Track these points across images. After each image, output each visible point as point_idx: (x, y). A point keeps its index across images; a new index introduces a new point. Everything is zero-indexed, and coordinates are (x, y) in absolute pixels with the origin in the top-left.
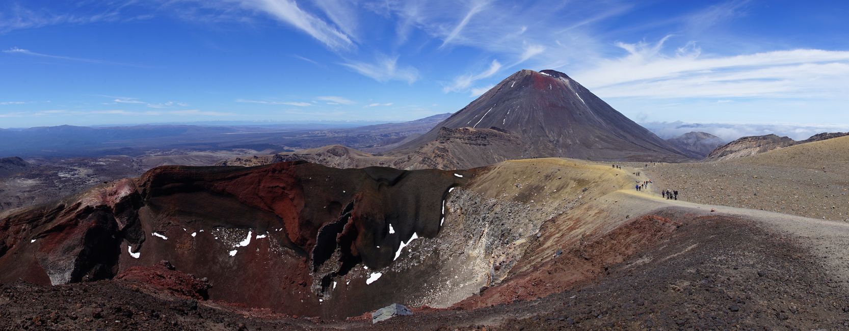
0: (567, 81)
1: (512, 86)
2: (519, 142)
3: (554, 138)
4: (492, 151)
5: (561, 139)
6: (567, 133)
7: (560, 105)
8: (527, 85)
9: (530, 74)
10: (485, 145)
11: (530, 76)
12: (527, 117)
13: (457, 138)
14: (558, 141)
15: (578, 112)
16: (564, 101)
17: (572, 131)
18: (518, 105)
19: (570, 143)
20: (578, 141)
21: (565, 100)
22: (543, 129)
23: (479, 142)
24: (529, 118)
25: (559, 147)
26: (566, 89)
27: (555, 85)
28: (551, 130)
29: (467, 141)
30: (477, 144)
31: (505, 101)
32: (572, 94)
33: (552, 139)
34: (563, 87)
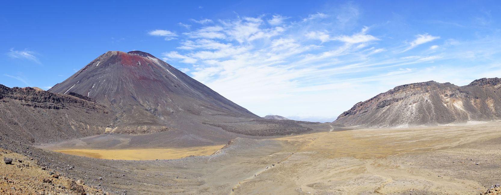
0: (155, 60)
1: (97, 65)
2: (106, 111)
3: (150, 106)
4: (67, 116)
5: (159, 108)
6: (164, 102)
7: (152, 78)
8: (113, 63)
9: (116, 54)
10: (58, 108)
11: (117, 56)
12: (116, 89)
13: (16, 99)
14: (156, 110)
15: (173, 84)
16: (155, 75)
17: (171, 101)
18: (104, 79)
19: (172, 111)
20: (180, 109)
21: (157, 74)
22: (135, 99)
23: (48, 104)
24: (118, 89)
25: (159, 115)
26: (155, 66)
27: (144, 63)
28: (146, 100)
29: (30, 103)
30: (45, 107)
31: (89, 77)
32: (163, 70)
33: (148, 107)
34: (152, 64)
